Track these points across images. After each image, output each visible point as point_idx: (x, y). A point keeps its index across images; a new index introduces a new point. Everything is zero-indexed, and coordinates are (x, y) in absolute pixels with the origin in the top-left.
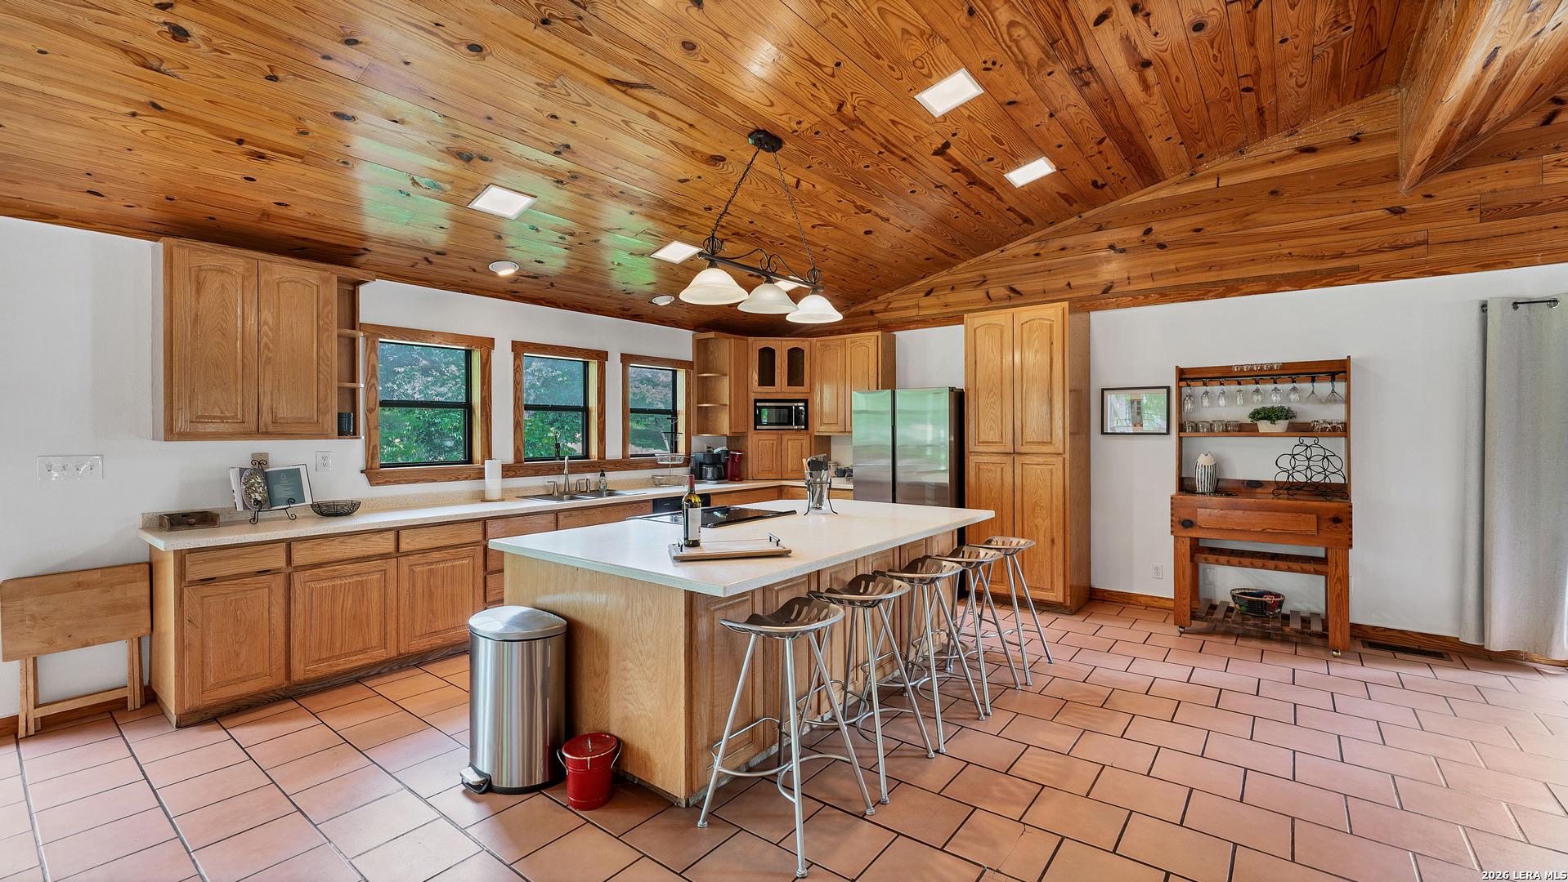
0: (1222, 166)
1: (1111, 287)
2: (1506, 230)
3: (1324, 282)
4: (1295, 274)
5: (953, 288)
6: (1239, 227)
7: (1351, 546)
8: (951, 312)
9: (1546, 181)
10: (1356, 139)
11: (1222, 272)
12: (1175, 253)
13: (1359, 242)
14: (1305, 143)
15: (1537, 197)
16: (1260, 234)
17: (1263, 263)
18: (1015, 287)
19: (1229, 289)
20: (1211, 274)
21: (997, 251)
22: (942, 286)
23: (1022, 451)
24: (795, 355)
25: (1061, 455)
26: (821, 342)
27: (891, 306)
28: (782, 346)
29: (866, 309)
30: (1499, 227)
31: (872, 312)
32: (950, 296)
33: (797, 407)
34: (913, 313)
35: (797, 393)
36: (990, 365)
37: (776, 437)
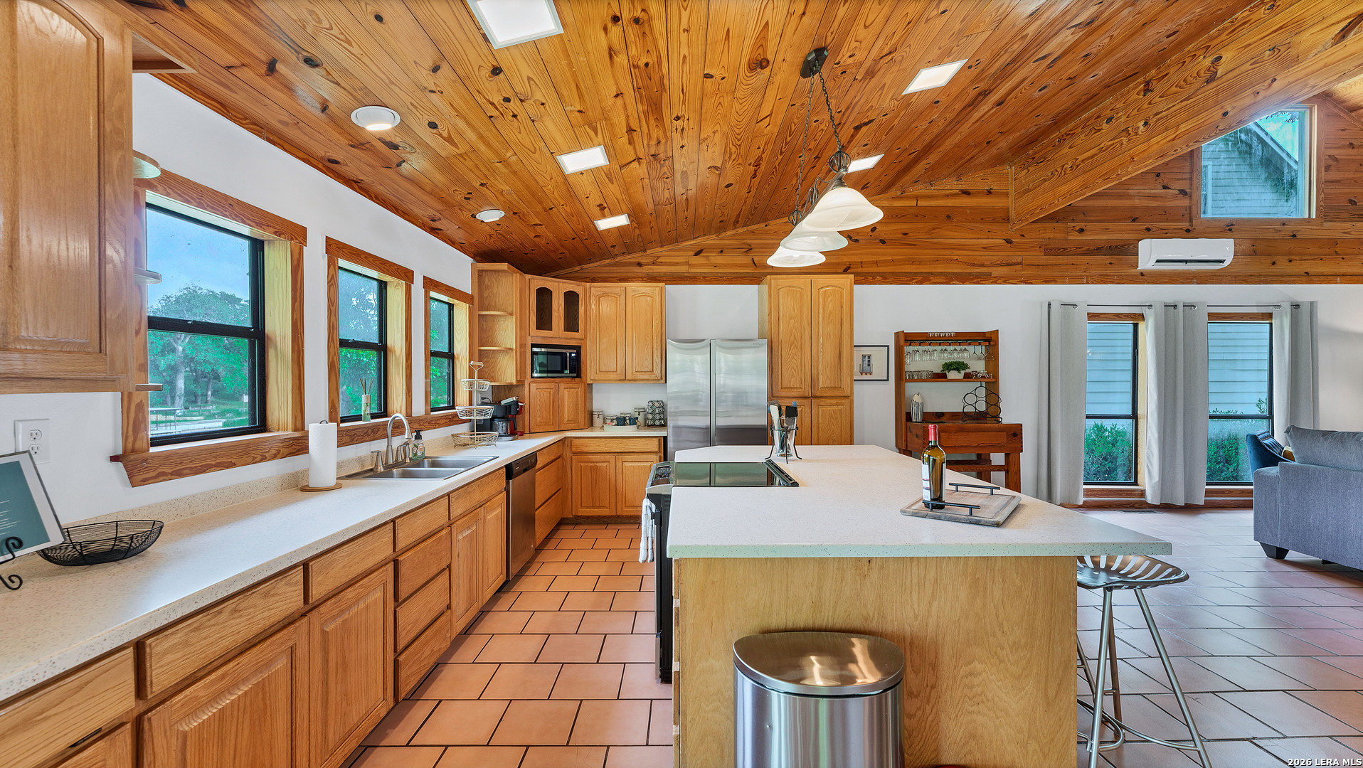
0: (920, 191)
1: (849, 267)
2: (1054, 262)
3: (975, 280)
4: (959, 273)
5: (721, 251)
6: (929, 236)
7: (1022, 451)
8: (721, 273)
9: (1070, 238)
10: (989, 192)
11: (921, 267)
12: (891, 248)
13: (992, 258)
14: (964, 188)
15: (1066, 246)
16: (941, 243)
17: (942, 264)
19: (925, 279)
20: (913, 266)
21: (763, 225)
22: (711, 248)
23: (818, 394)
24: (571, 298)
25: (849, 397)
26: (596, 288)
27: (659, 260)
28: (559, 288)
29: (632, 260)
30: (1052, 259)
31: (640, 265)
32: (719, 258)
33: (570, 354)
34: (683, 269)
35: (571, 338)
36: (792, 321)
37: (552, 385)
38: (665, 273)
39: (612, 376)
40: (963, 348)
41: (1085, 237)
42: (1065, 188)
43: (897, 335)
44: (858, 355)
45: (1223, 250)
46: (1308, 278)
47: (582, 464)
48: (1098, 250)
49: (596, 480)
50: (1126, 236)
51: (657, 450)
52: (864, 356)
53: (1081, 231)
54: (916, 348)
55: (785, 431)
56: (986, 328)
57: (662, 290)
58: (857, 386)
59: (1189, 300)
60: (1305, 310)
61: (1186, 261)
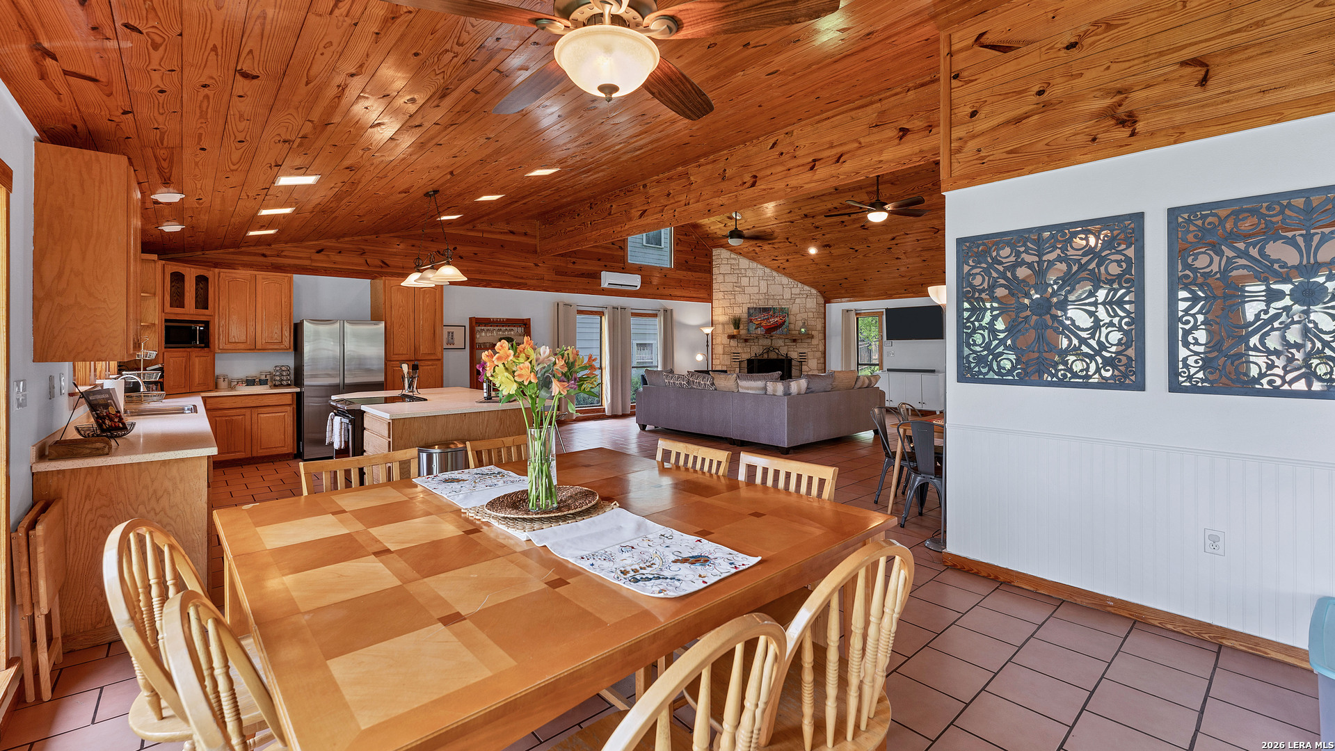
0: (484, 228)
2: (561, 280)
4: (509, 282)
5: (340, 252)
6: (491, 257)
8: (339, 268)
9: (568, 266)
10: (525, 234)
11: (485, 276)
12: (466, 262)
13: (527, 274)
14: (511, 229)
15: (567, 271)
16: (497, 262)
18: (385, 261)
19: (488, 284)
20: (480, 275)
21: (374, 236)
22: (331, 249)
23: (419, 359)
24: (202, 281)
25: (440, 360)
26: (225, 273)
27: (283, 254)
28: (191, 274)
29: (257, 251)
30: (560, 278)
31: (264, 255)
32: (337, 257)
33: (200, 327)
34: (307, 262)
35: (202, 315)
36: (401, 309)
37: (185, 354)
38: (289, 265)
39: (242, 346)
40: (511, 328)
41: (576, 267)
42: (561, 243)
43: (471, 319)
44: (446, 330)
45: (635, 281)
46: (671, 297)
47: (217, 419)
48: (582, 275)
49: (231, 431)
50: (595, 268)
51: (291, 403)
52: (449, 333)
53: (574, 263)
54: (483, 328)
55: (412, 378)
56: (525, 317)
57: (291, 279)
58: (445, 353)
59: (624, 306)
60: (669, 312)
61: (622, 285)
